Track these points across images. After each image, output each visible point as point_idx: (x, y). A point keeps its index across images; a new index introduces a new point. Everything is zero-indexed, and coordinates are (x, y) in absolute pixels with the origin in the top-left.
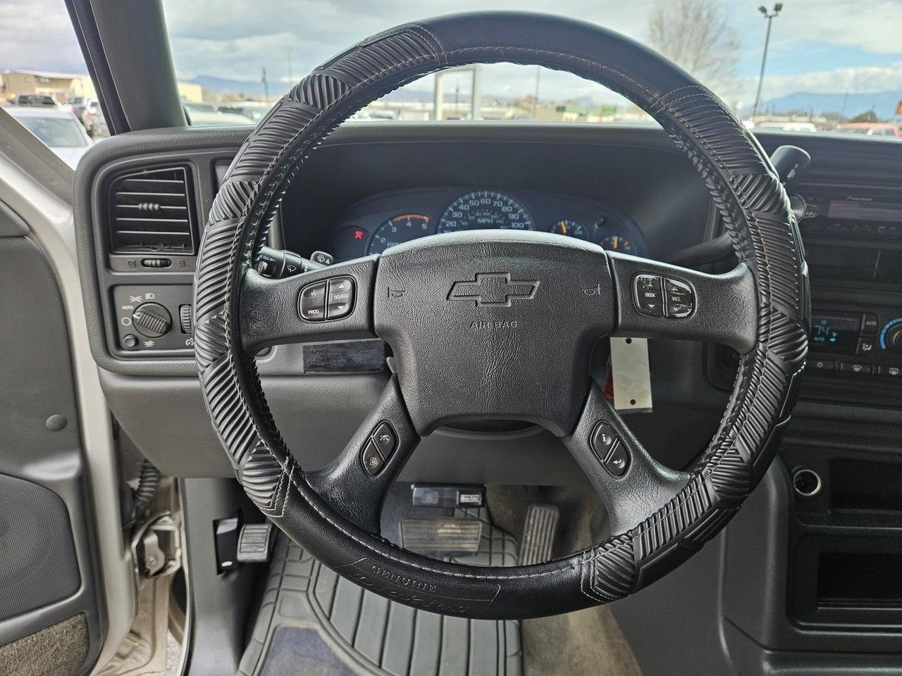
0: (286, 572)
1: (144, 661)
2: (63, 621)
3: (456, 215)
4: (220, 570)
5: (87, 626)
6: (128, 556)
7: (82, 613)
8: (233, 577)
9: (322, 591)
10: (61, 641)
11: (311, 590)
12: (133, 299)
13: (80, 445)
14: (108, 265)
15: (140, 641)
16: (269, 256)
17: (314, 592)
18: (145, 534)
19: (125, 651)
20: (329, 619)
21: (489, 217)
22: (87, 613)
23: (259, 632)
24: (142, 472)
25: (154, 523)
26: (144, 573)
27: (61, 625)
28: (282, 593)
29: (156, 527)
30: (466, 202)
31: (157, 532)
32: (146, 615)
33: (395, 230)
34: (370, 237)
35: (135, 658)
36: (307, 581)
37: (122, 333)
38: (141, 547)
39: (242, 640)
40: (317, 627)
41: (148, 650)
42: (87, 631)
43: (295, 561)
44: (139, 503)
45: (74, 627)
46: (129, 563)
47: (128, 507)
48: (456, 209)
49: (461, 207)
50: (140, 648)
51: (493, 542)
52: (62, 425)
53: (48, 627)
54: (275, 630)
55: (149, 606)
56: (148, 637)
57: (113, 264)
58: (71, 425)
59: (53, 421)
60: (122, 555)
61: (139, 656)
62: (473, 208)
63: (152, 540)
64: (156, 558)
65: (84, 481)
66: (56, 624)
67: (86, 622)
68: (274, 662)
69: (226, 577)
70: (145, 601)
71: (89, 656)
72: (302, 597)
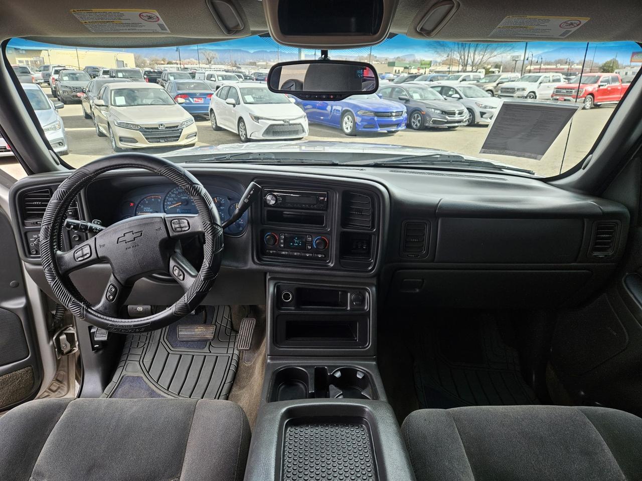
0: (130, 352)
1: (64, 394)
2: (22, 369)
3: (173, 195)
4: (93, 349)
5: (33, 372)
6: (51, 343)
7: (30, 366)
8: (101, 352)
9: (147, 361)
10: (22, 377)
11: (141, 360)
12: (34, 236)
13: (25, 293)
14: (24, 225)
15: (61, 385)
16: (74, 223)
17: (143, 361)
18: (60, 334)
19: (54, 388)
20: (148, 372)
21: (186, 196)
22: (33, 366)
23: (116, 378)
24: (57, 307)
25: (65, 329)
26: (60, 352)
27: (21, 370)
28: (128, 362)
29: (66, 332)
30: (177, 190)
31: (66, 334)
32: (65, 373)
33: (147, 202)
34: (136, 206)
35: (59, 392)
36: (140, 356)
37: (31, 248)
38: (58, 340)
39: (106, 381)
40: (142, 375)
41: (66, 389)
42: (33, 374)
43: (135, 348)
44: (55, 320)
45: (27, 372)
46: (52, 346)
47: (50, 321)
48: (173, 193)
49: (175, 192)
50: (62, 387)
51: (231, 337)
52: (17, 285)
53: (16, 371)
54: (123, 377)
55: (66, 369)
56: (66, 384)
57: (26, 224)
58: (21, 285)
59: (13, 283)
60: (49, 342)
61: (61, 392)
62: (179, 193)
63: (63, 337)
64: (66, 345)
65: (28, 308)
66: (19, 370)
67: (32, 369)
68: (120, 389)
69: (96, 352)
70: (63, 367)
71: (35, 386)
72: (137, 363)
